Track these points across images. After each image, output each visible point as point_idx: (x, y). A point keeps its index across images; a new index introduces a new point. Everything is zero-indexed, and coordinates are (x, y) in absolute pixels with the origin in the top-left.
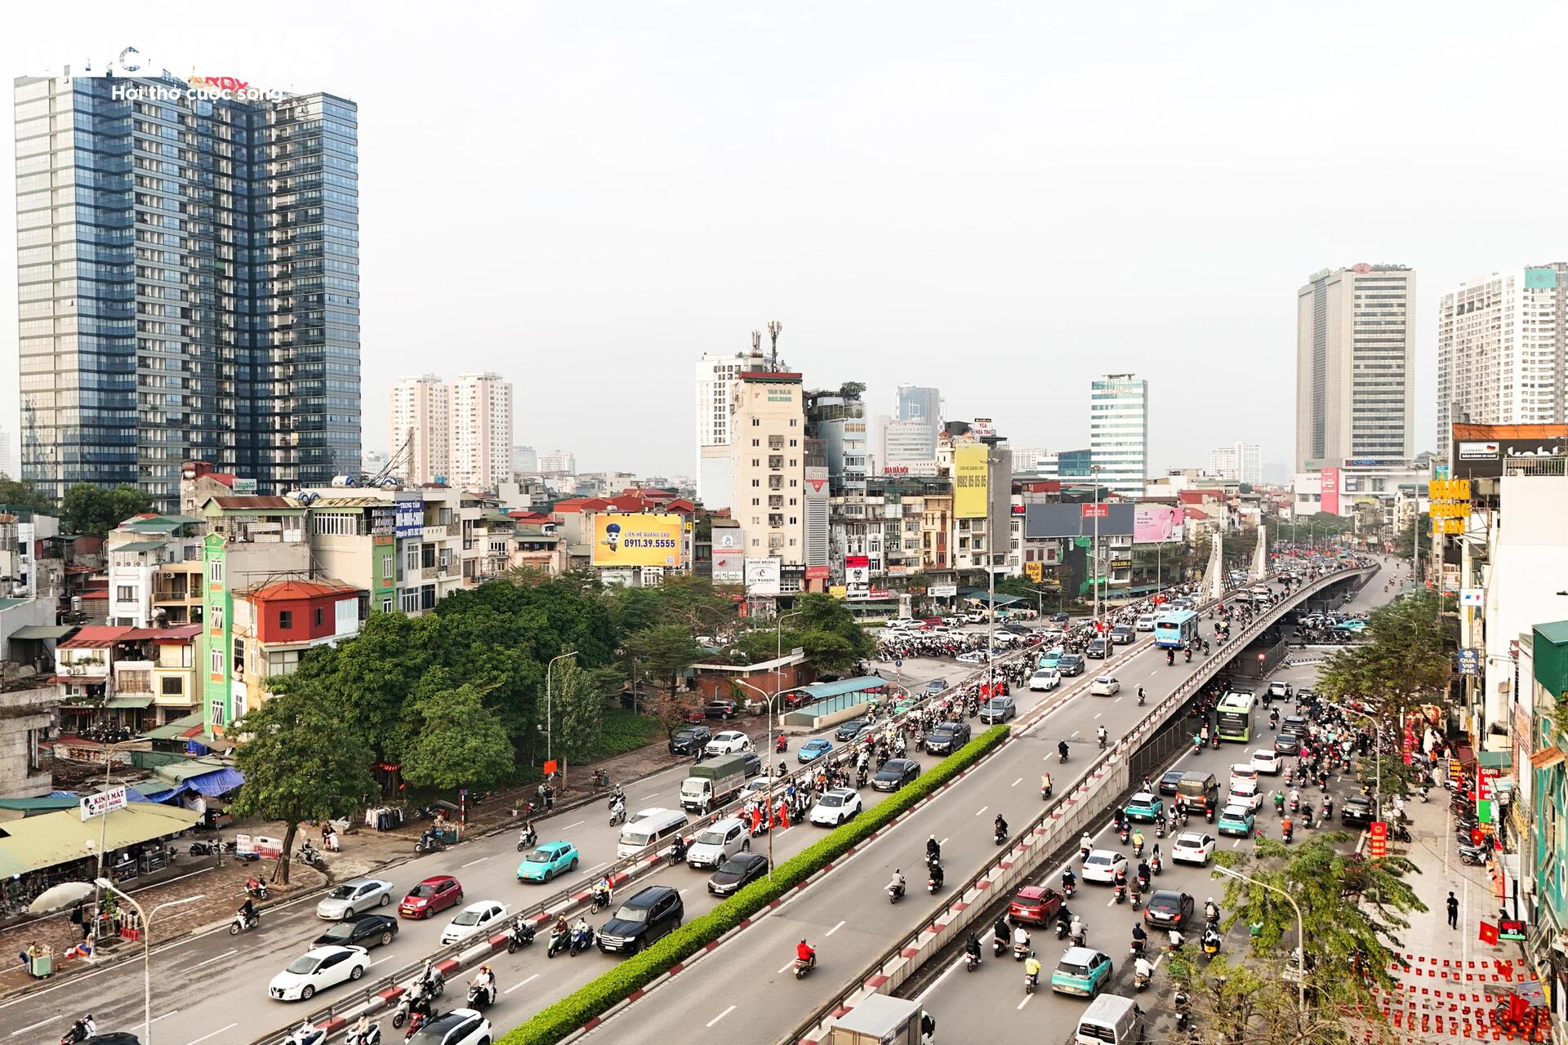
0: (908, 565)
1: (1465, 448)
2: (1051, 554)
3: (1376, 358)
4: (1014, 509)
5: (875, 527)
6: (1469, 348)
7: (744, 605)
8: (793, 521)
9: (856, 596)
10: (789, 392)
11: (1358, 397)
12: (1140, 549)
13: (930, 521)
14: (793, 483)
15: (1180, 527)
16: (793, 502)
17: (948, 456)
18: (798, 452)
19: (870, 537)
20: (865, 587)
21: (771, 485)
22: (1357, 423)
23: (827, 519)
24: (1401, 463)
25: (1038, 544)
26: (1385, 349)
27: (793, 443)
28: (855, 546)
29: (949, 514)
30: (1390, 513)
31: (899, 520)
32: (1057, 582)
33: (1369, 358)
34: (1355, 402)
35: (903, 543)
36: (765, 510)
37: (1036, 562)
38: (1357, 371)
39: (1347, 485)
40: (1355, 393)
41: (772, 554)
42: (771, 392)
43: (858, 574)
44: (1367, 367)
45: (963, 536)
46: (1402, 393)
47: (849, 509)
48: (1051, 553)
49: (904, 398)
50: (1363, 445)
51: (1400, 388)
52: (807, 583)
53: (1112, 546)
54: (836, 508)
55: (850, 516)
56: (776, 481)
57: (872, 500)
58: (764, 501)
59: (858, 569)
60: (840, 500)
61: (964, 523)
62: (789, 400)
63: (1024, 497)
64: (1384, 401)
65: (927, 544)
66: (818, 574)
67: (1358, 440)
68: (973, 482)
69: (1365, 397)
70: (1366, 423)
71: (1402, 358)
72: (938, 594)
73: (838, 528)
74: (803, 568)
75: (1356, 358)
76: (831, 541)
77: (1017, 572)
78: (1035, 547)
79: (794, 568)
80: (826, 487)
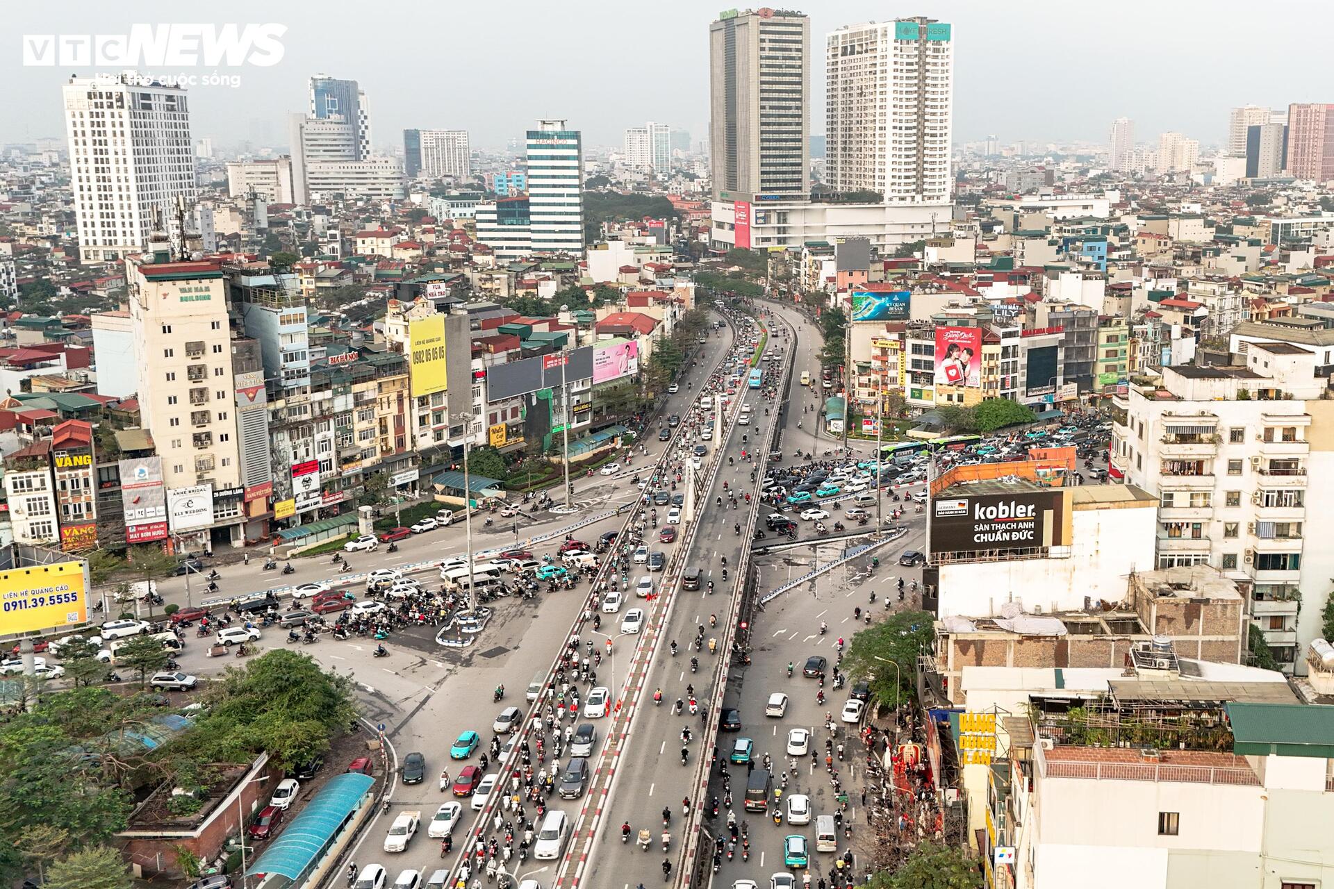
0: (364, 457)
1: (941, 505)
2: (515, 412)
3: (778, 99)
4: (475, 376)
5: (324, 424)
6: (851, 88)
7: (169, 542)
8: (224, 438)
9: (307, 506)
10: (207, 289)
11: (765, 136)
12: (598, 388)
13: (385, 406)
14: (221, 395)
15: (635, 360)
16: (222, 416)
17: (402, 330)
18: (224, 360)
19: (318, 437)
20: (316, 494)
21: (192, 401)
22: (765, 161)
23: (266, 429)
24: (800, 197)
25: (501, 406)
26: (786, 91)
27: (218, 349)
28: (301, 451)
29: (406, 393)
30: (798, 266)
31: (351, 411)
32: (522, 439)
33: (773, 99)
34: (763, 140)
35: (357, 435)
36: (187, 429)
37: (501, 424)
38: (764, 112)
39: (757, 218)
40: (762, 132)
41: (201, 480)
42: (183, 290)
43: (307, 482)
44: (771, 108)
45: (422, 414)
46: (800, 132)
47: (292, 411)
48: (514, 410)
49: (319, 93)
50: (769, 181)
51: (798, 128)
52: (247, 505)
53: (573, 391)
54: (275, 414)
55: (293, 418)
56: (199, 395)
57: (318, 396)
58: (186, 420)
59: (306, 476)
60: (280, 404)
61: (423, 401)
62: (209, 298)
63: (484, 360)
64: (786, 140)
65: (384, 430)
66: (260, 493)
67: (765, 177)
68: (431, 355)
69: (771, 136)
70: (771, 160)
71: (800, 100)
72: (398, 482)
73: (280, 436)
74: (241, 491)
75: (762, 99)
76: (273, 451)
77: (481, 439)
78: (497, 409)
79: (230, 493)
80: (262, 394)
